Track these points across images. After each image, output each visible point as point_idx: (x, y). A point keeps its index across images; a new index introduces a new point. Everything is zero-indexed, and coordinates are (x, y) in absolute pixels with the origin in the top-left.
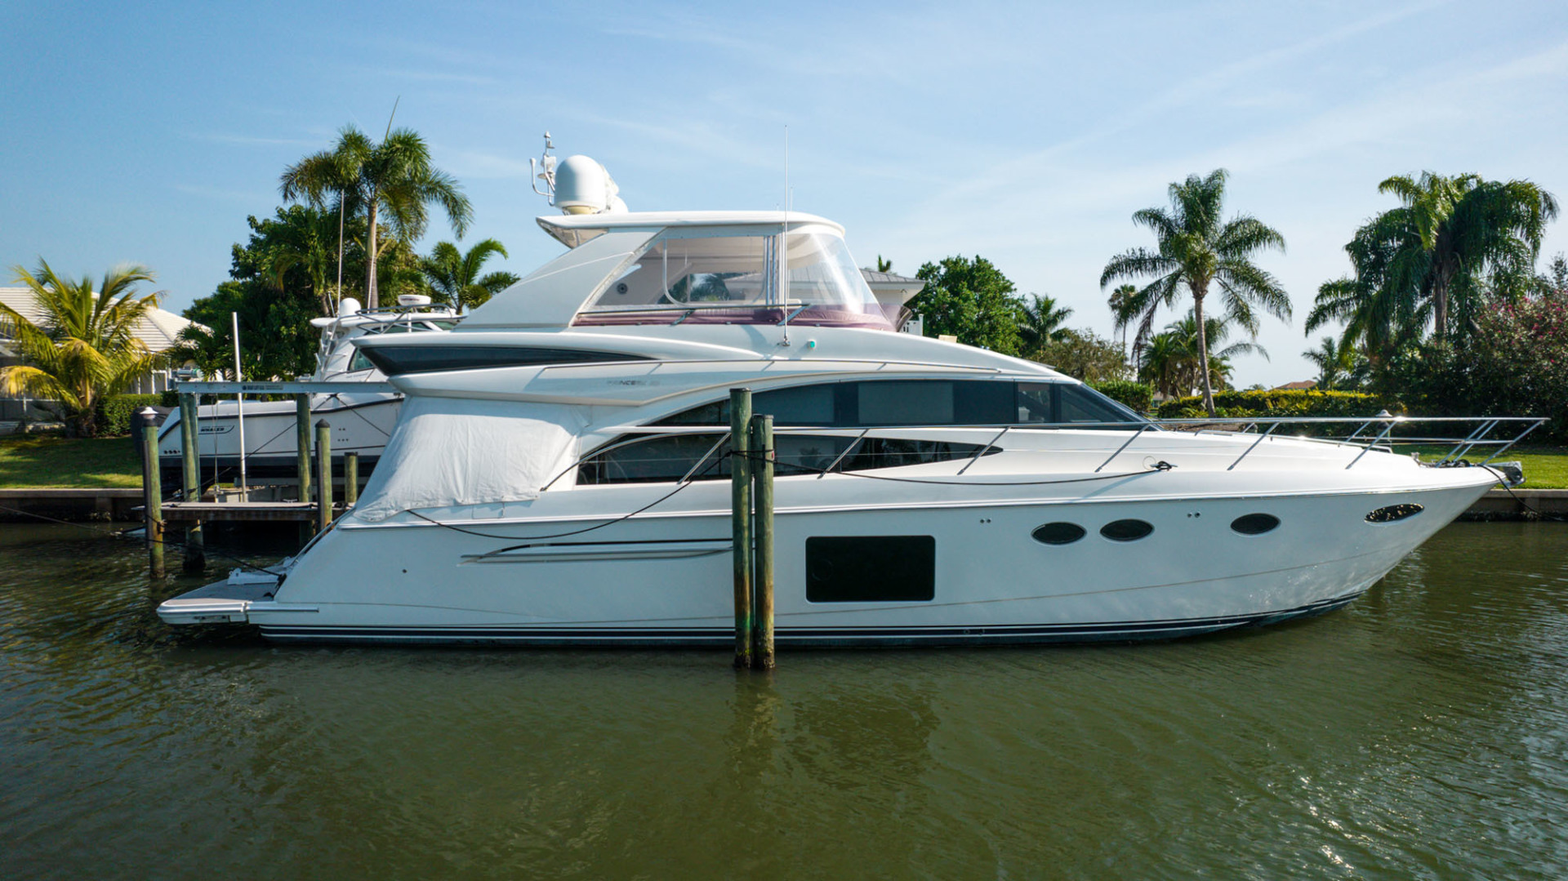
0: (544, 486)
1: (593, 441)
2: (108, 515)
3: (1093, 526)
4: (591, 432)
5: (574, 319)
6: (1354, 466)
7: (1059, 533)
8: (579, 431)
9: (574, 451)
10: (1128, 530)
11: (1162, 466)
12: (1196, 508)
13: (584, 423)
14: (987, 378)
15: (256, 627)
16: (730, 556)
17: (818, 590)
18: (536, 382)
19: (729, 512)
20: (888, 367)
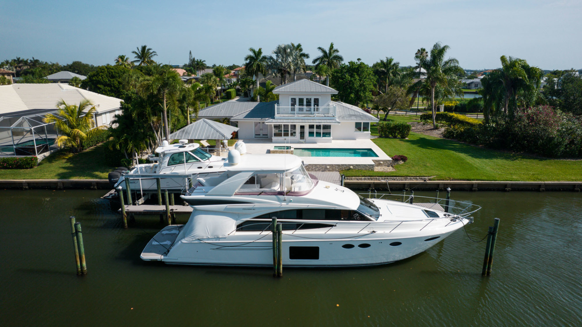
0: (229, 234)
1: (240, 222)
2: (96, 187)
3: (356, 245)
4: (239, 220)
5: (234, 194)
7: (348, 246)
8: (237, 220)
9: (235, 224)
10: (365, 246)
11: (374, 232)
12: (382, 241)
13: (237, 217)
15: (164, 262)
16: (272, 250)
17: (292, 257)
18: (226, 209)
19: (272, 241)
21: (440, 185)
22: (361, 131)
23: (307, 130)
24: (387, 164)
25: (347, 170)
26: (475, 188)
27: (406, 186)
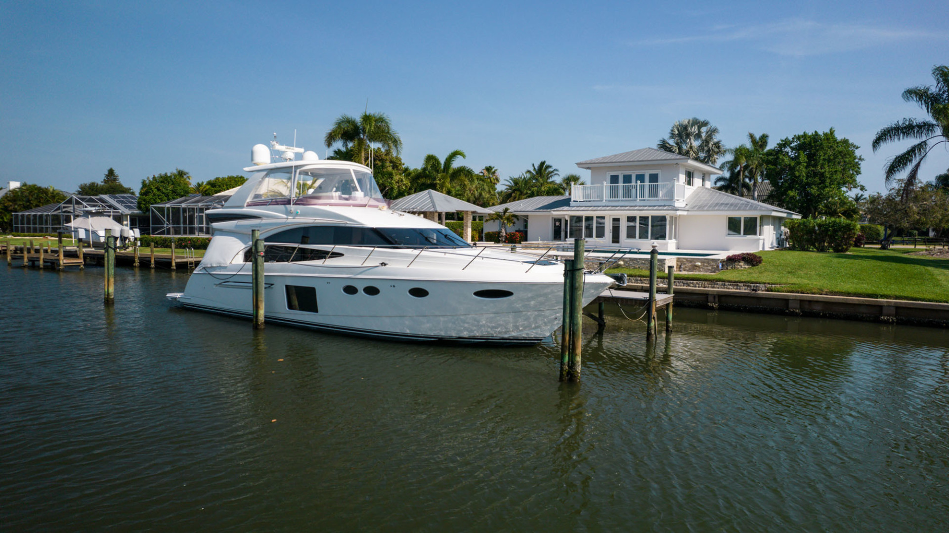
0: (230, 262)
3: (360, 287)
4: (248, 244)
5: (246, 205)
6: (465, 269)
7: (350, 290)
10: (372, 291)
11: (383, 264)
12: (394, 283)
13: (248, 241)
14: (344, 225)
17: (291, 305)
20: (317, 221)
21: (790, 301)
22: (739, 233)
23: (624, 226)
24: (710, 268)
25: (613, 268)
26: (889, 315)
27: (710, 299)
